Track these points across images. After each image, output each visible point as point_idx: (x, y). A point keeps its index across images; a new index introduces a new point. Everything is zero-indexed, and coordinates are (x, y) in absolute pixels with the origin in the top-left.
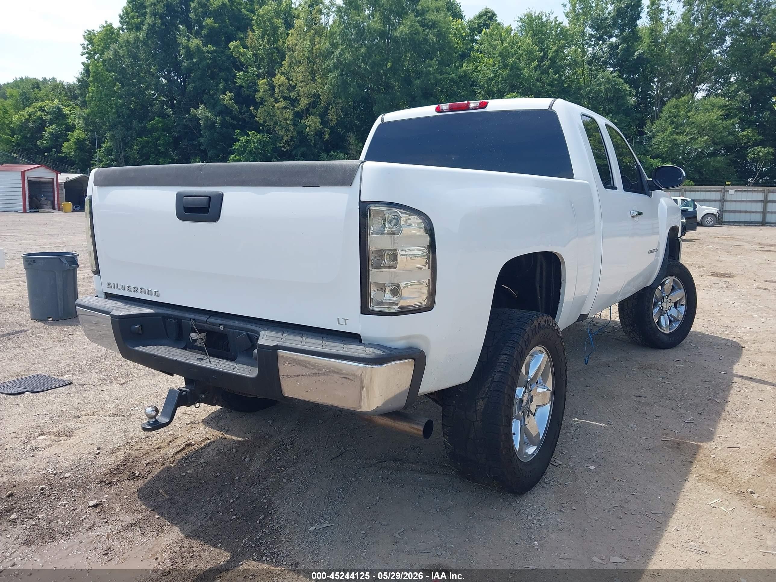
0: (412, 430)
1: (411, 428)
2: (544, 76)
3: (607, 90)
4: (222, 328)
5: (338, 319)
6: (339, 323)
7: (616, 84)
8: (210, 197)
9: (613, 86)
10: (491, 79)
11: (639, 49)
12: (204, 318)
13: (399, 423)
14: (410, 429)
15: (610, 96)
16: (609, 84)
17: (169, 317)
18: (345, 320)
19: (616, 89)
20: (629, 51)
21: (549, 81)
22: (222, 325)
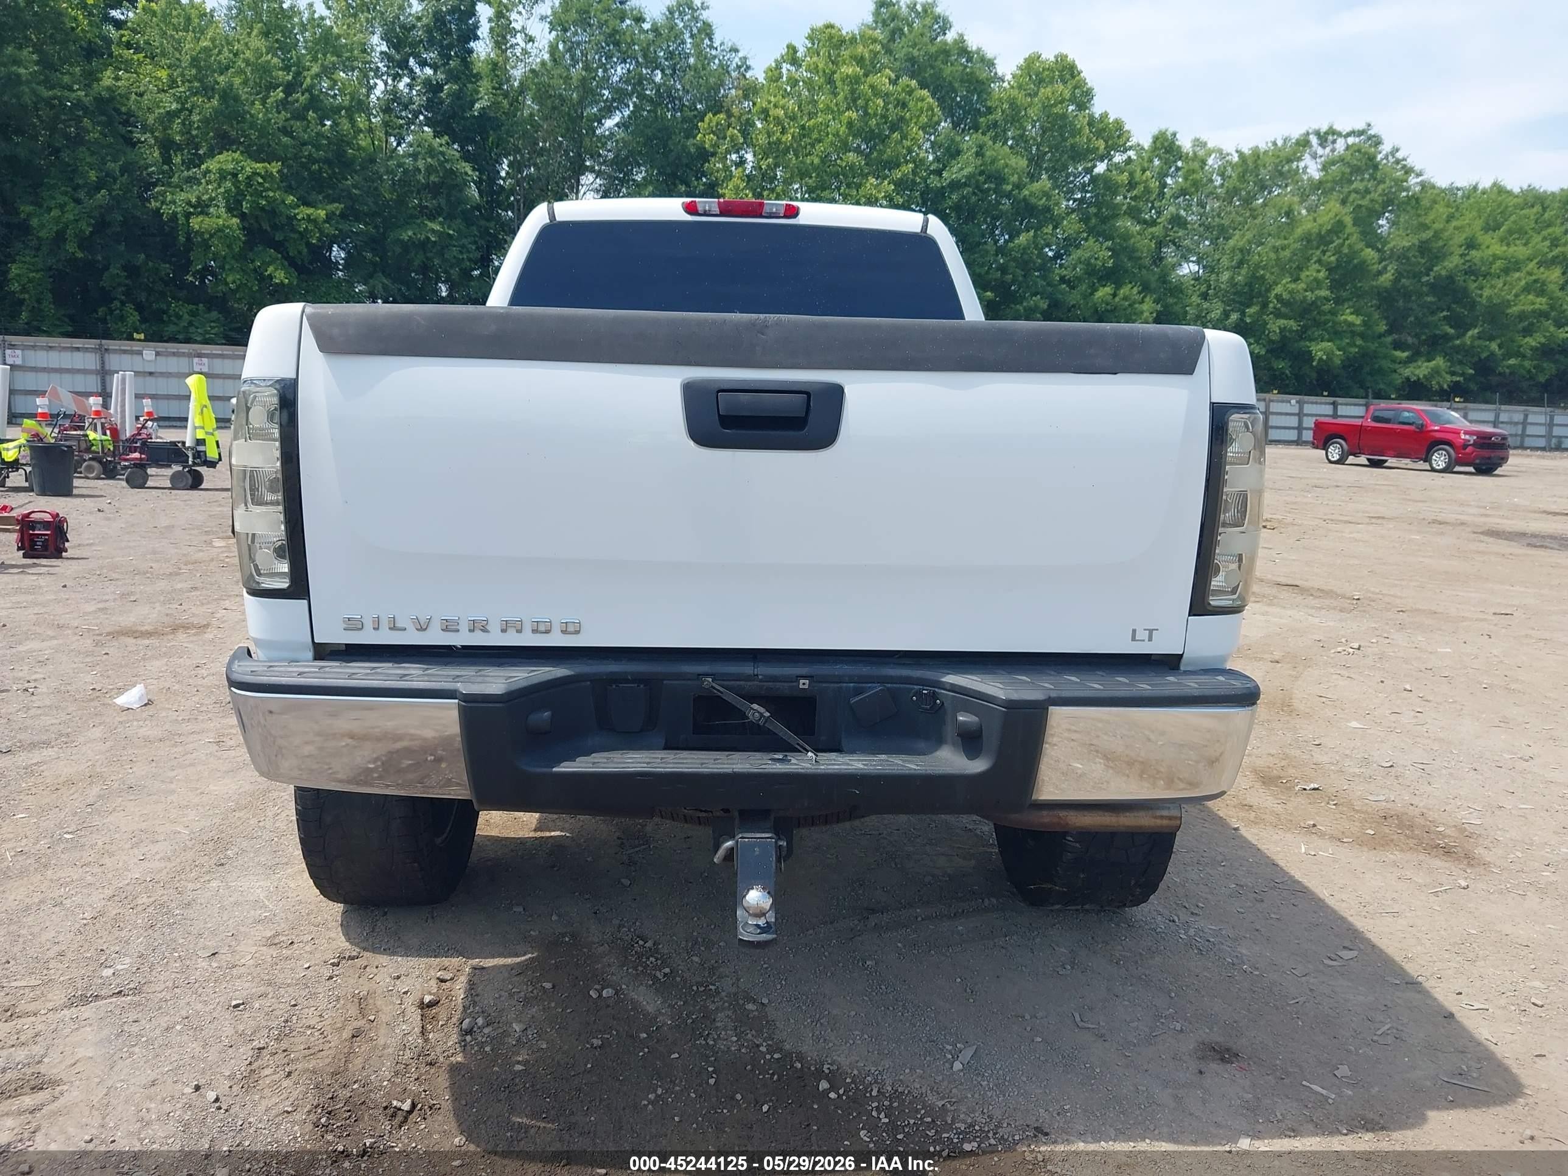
0: (1159, 822)
1: (1156, 817)
2: (297, 124)
3: (430, 169)
4: (804, 684)
5: (1134, 631)
6: (1134, 639)
7: (447, 161)
8: (808, 394)
9: (441, 164)
10: (171, 115)
11: (481, 98)
12: (748, 669)
13: (1128, 814)
14: (1153, 820)
15: (434, 182)
16: (432, 157)
17: (615, 679)
18: (1151, 631)
19: (446, 170)
20: (464, 100)
21: (309, 137)
22: (804, 677)
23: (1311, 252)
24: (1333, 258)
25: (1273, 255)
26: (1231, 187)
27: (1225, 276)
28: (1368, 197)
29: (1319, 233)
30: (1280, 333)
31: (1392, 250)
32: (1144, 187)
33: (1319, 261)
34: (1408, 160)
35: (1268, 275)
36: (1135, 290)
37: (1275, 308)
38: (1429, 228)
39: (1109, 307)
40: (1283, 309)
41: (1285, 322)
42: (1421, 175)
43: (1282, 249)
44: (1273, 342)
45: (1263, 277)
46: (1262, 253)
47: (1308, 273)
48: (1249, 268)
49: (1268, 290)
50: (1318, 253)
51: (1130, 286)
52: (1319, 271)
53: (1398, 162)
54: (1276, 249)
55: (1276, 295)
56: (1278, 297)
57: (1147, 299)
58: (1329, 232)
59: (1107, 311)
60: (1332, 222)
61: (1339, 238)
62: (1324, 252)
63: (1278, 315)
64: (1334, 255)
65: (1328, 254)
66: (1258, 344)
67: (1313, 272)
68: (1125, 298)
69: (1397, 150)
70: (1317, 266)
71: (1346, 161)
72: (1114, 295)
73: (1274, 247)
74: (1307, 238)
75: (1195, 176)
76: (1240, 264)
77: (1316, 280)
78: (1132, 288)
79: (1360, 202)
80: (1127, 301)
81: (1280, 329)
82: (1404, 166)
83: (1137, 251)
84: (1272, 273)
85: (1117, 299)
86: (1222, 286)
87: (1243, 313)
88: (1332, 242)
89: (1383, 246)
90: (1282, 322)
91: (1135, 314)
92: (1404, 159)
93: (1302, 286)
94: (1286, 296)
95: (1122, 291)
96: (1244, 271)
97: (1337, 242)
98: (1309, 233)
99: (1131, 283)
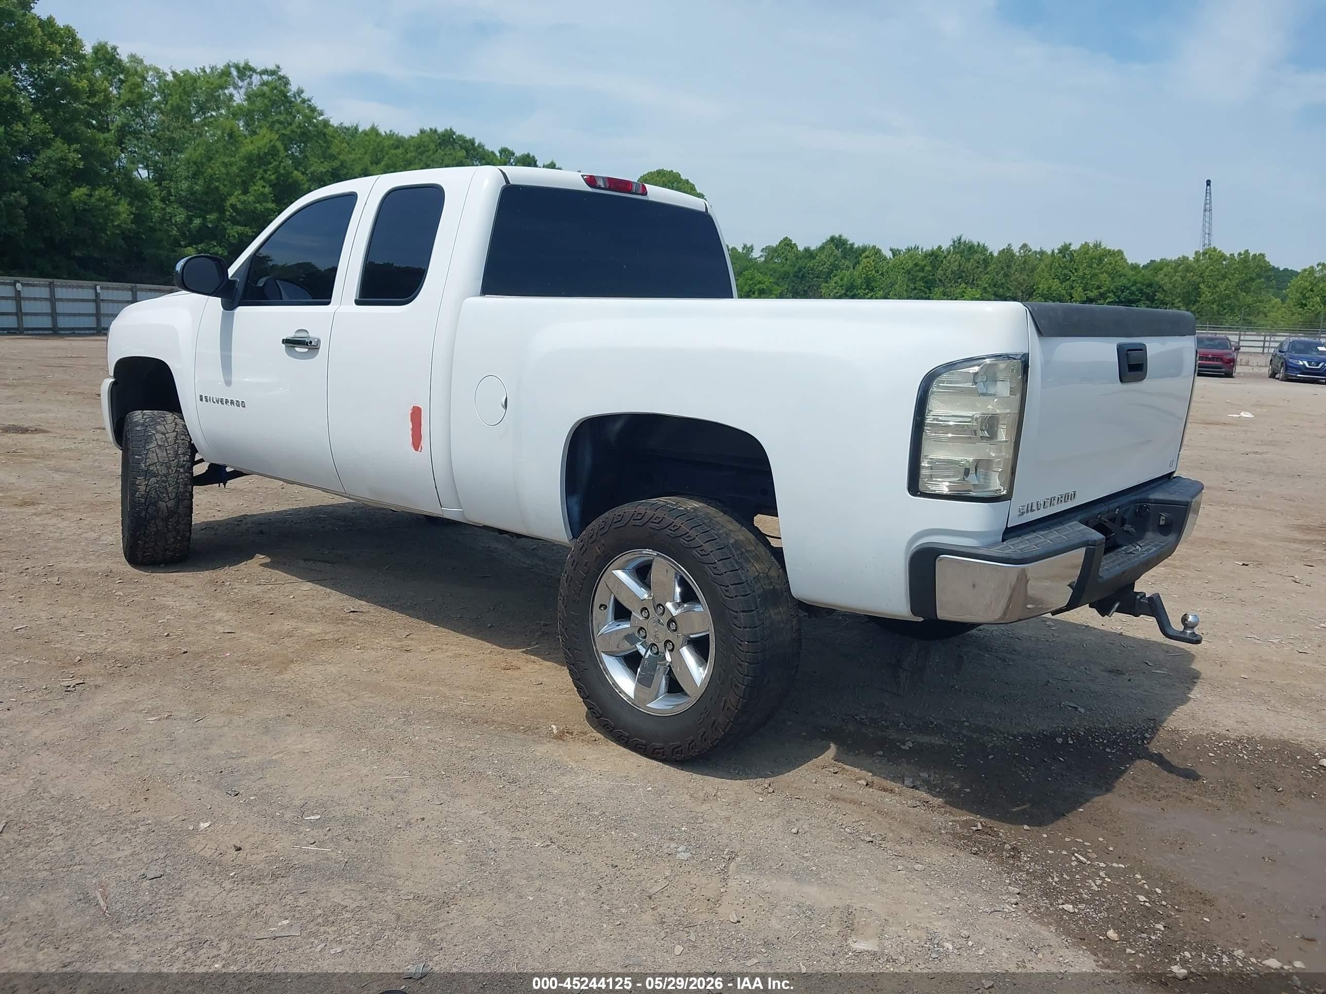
23: (255, 170)
24: (273, 177)
25: (223, 170)
26: (175, 104)
27: (185, 185)
28: (289, 128)
29: (259, 155)
30: (239, 236)
31: (312, 173)
32: (104, 96)
33: (262, 178)
34: (313, 101)
35: (221, 186)
36: (110, 193)
37: (231, 216)
38: (336, 158)
39: (86, 207)
40: (238, 218)
41: (242, 228)
42: (322, 115)
43: (230, 165)
44: (233, 244)
45: (217, 188)
46: (216, 168)
47: (256, 188)
48: (205, 180)
49: (224, 200)
50: (261, 171)
51: (104, 188)
52: (264, 187)
53: (304, 101)
54: (225, 165)
55: (231, 205)
56: (233, 206)
57: (122, 201)
58: (266, 154)
59: (85, 210)
60: (268, 146)
61: (275, 160)
62: (265, 171)
63: (235, 222)
64: (273, 174)
65: (269, 172)
66: (220, 247)
67: (259, 187)
68: (101, 199)
69: (302, 92)
70: (261, 182)
71: (266, 95)
72: (90, 196)
73: (223, 162)
74: (249, 159)
75: (140, 89)
76: (195, 175)
77: (262, 193)
78: (107, 190)
79: (283, 132)
80: (102, 202)
81: (238, 234)
82: (309, 106)
83: (105, 155)
84: (225, 186)
85: (93, 200)
86: (183, 193)
87: (204, 218)
88: (271, 163)
89: (306, 170)
90: (239, 228)
91: (113, 215)
92: (309, 100)
93: (251, 198)
94: (239, 206)
95: (97, 193)
96: (201, 182)
97: (274, 163)
98: (251, 154)
99: (105, 185)
